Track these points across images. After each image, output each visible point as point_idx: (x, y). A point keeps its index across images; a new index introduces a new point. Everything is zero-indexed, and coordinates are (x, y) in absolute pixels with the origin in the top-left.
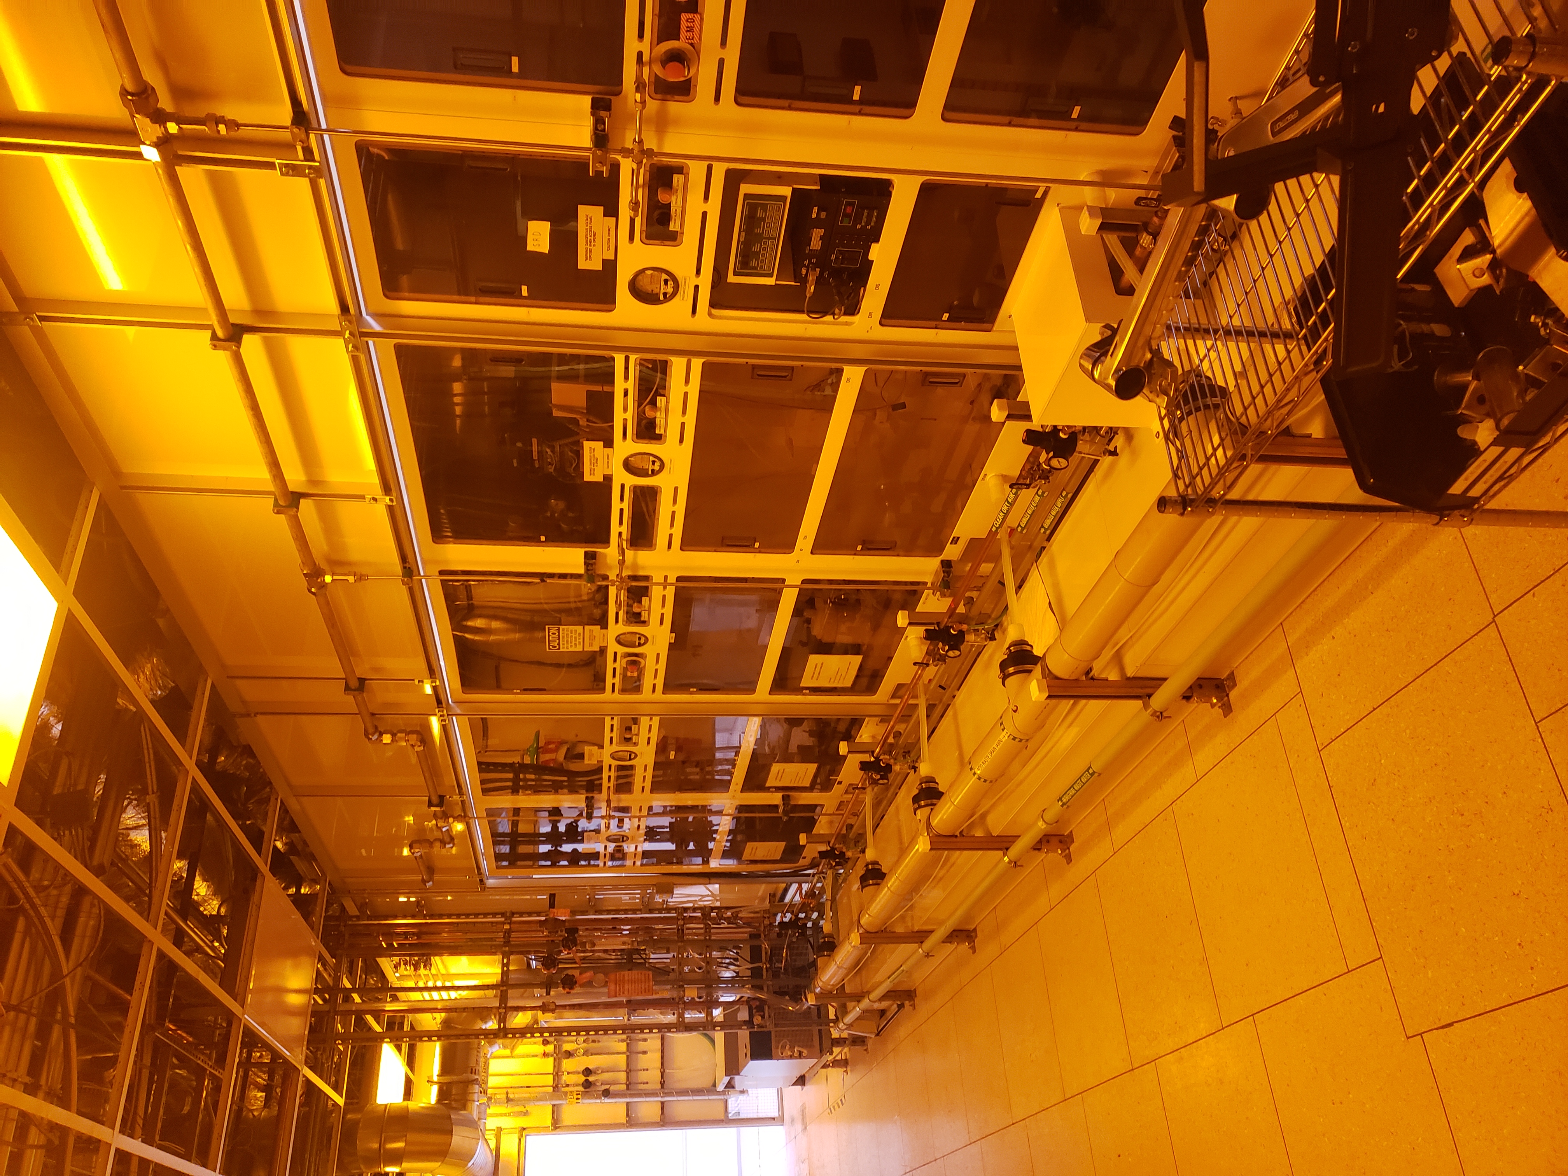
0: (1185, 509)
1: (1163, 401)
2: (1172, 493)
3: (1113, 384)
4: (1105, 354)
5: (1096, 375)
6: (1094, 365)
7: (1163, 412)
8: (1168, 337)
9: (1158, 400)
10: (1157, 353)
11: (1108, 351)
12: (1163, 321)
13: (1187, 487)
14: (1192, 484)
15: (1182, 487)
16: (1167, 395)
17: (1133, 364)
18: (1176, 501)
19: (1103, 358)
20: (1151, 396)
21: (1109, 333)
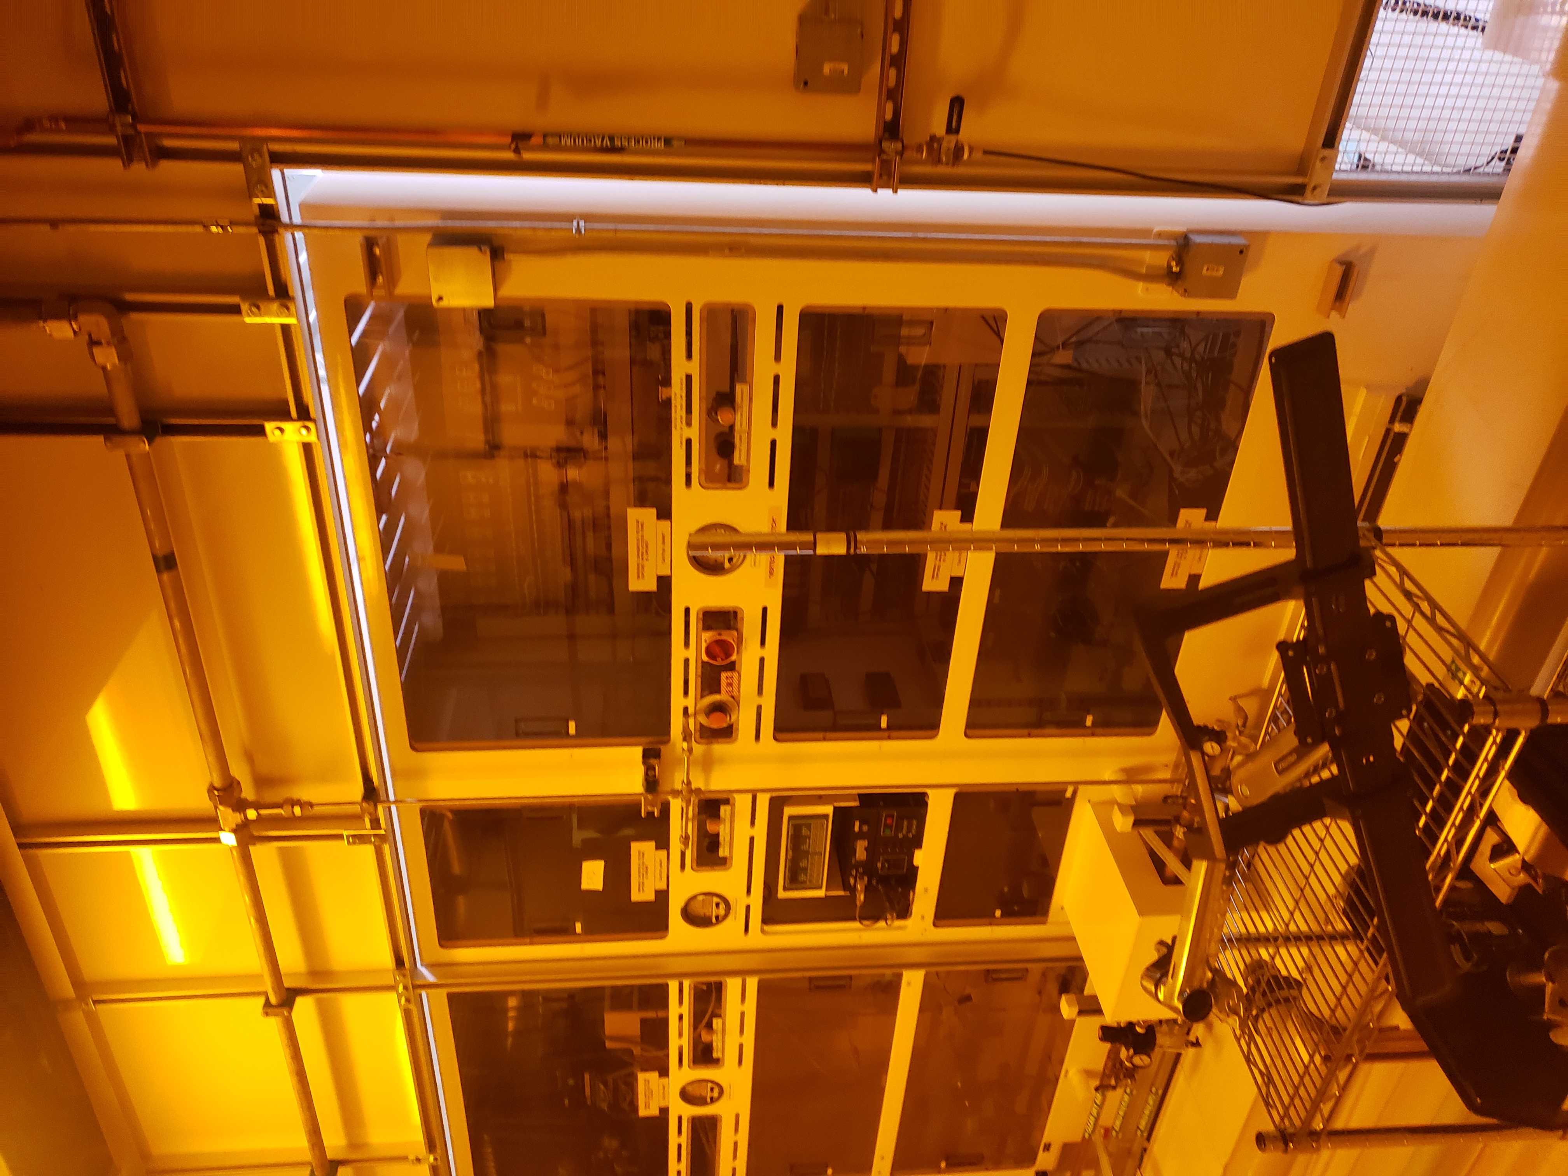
0: (1287, 1145)
1: (1235, 1021)
2: (1268, 1127)
3: (1181, 1007)
4: (1165, 974)
5: (1161, 996)
6: (1157, 987)
7: (1238, 1032)
8: (1224, 950)
9: (1230, 1020)
10: (1218, 973)
11: (1167, 972)
12: (1216, 936)
13: (1282, 1119)
14: (1287, 1114)
15: (1277, 1119)
16: (1238, 1014)
17: (1196, 984)
18: (1274, 1137)
19: (1164, 979)
20: (1222, 1016)
21: (1164, 950)
